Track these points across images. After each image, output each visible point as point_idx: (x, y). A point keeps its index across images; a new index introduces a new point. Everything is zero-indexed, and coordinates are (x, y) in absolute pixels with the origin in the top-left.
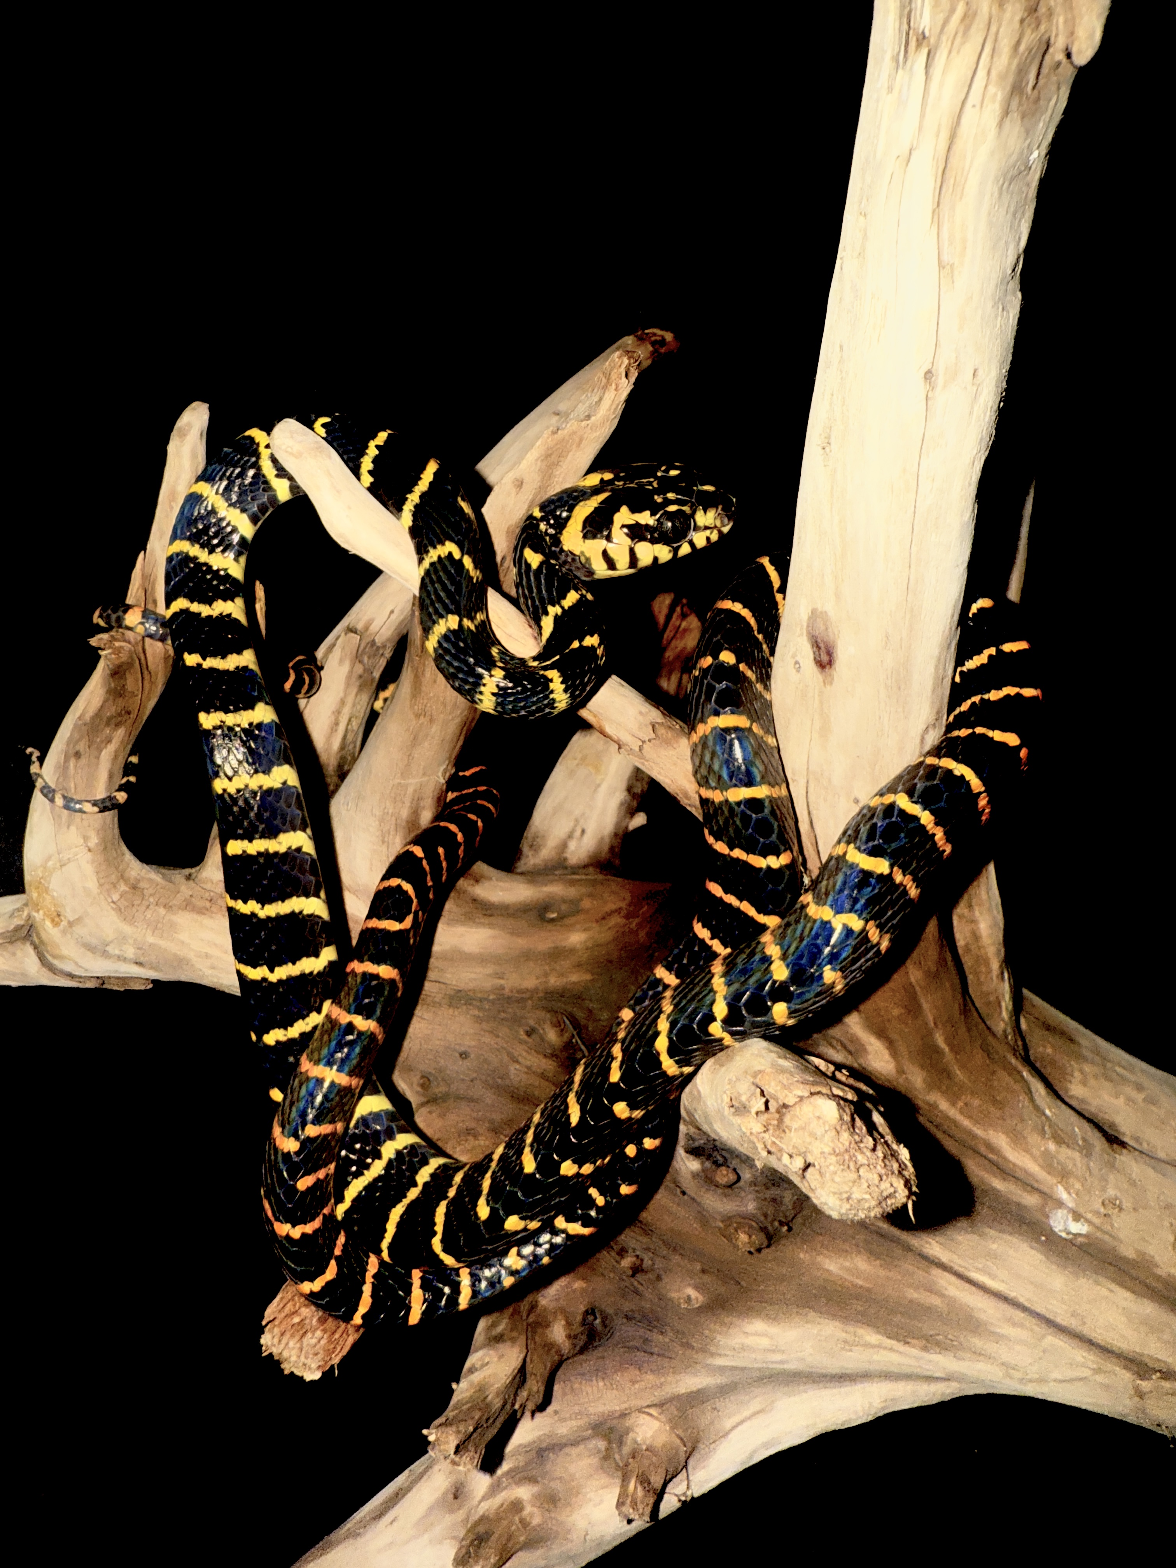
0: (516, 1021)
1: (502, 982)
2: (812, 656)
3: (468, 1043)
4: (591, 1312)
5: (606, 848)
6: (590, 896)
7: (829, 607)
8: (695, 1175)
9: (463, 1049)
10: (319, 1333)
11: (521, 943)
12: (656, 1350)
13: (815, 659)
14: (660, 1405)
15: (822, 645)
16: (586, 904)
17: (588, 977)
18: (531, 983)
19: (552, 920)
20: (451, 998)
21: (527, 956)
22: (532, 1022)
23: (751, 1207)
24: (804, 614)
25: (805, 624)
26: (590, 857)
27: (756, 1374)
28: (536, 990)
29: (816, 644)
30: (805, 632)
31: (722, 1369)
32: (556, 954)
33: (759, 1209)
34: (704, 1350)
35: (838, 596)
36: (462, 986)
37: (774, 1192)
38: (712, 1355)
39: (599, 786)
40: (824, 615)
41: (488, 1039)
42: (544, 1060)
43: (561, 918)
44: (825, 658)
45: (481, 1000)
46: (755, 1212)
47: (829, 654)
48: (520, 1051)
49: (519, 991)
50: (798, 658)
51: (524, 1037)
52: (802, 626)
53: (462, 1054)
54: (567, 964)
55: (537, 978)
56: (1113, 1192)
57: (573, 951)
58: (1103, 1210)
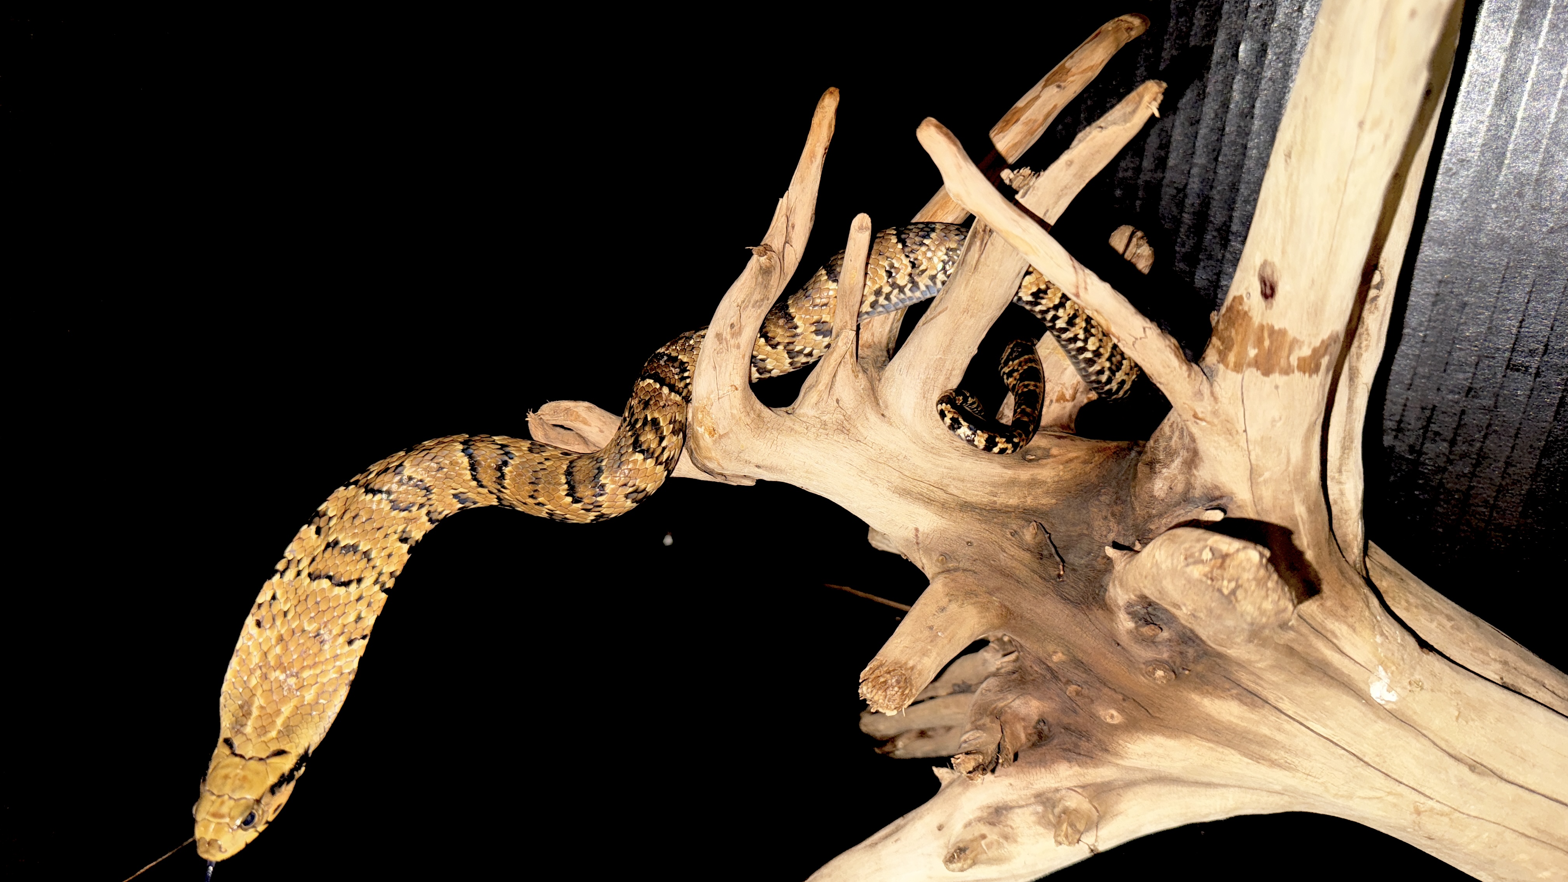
0: (1004, 525)
1: (995, 499)
2: (1259, 290)
3: (973, 536)
4: (1042, 720)
5: (1067, 415)
6: (1058, 446)
7: (1276, 259)
8: (1130, 632)
9: (969, 540)
10: (896, 689)
11: (1009, 473)
12: (1082, 752)
13: (1262, 291)
14: (1083, 787)
15: (1268, 284)
16: (1054, 451)
17: (1054, 501)
18: (1013, 501)
19: (1030, 461)
20: (961, 506)
21: (1013, 483)
22: (1015, 527)
23: (1165, 656)
24: (1258, 262)
25: (1257, 269)
26: (1054, 420)
27: (1149, 775)
28: (1017, 507)
29: (1263, 281)
30: (1257, 274)
31: (1127, 769)
32: (1033, 483)
33: (1171, 658)
34: (1116, 754)
35: (1284, 252)
36: (969, 499)
37: (1183, 648)
38: (1122, 758)
39: (1065, 369)
40: (1272, 265)
41: (986, 535)
42: (1023, 553)
43: (1037, 460)
44: (1268, 291)
45: (981, 509)
46: (1167, 659)
47: (1273, 289)
48: (1006, 545)
49: (1006, 506)
50: (1250, 290)
51: (1010, 536)
52: (1255, 270)
53: (968, 543)
54: (1039, 491)
55: (1019, 498)
56: (1417, 677)
57: (1045, 482)
58: (1409, 688)
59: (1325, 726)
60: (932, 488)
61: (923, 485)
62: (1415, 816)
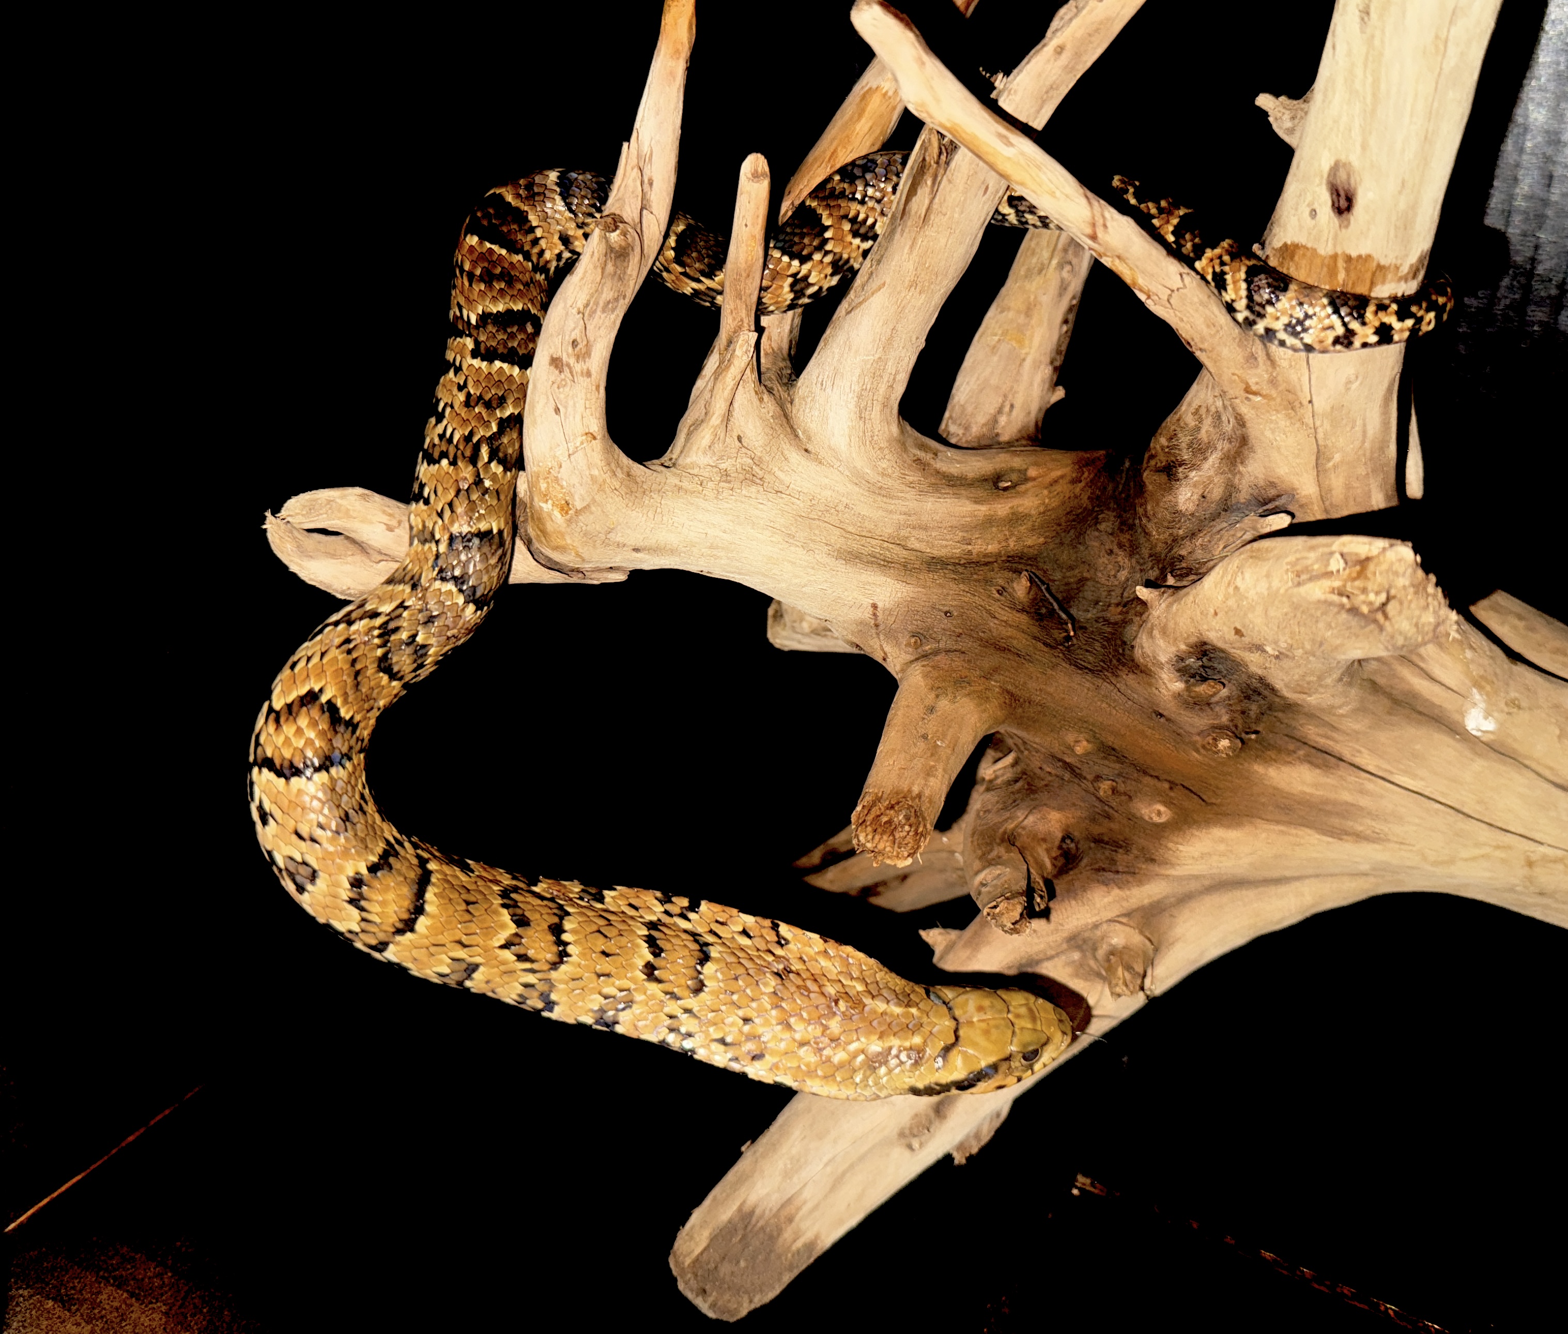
0: (987, 582)
1: (970, 547)
2: (1330, 203)
3: (950, 603)
4: (1067, 837)
5: (1032, 424)
6: (1036, 464)
7: (1355, 159)
8: (1178, 696)
9: (946, 609)
11: (983, 509)
12: (1120, 869)
13: (1333, 205)
14: (1128, 915)
15: (1342, 193)
16: (1032, 472)
17: (1042, 540)
18: (992, 548)
19: (1005, 489)
20: (929, 564)
21: (989, 522)
22: (1001, 582)
23: (1225, 719)
24: (1326, 165)
25: (1325, 176)
26: (1020, 431)
27: (1207, 883)
28: (999, 555)
29: (1335, 191)
30: (1324, 182)
31: (1180, 879)
32: (1015, 519)
33: (1232, 721)
34: (1166, 863)
35: (1364, 147)
36: (936, 553)
37: (1245, 704)
38: (1173, 865)
39: (1024, 360)
40: (1347, 166)
41: (968, 598)
42: (1018, 615)
43: (1014, 486)
44: (1343, 203)
45: (955, 564)
46: (1227, 723)
47: (1350, 200)
48: (995, 608)
49: (986, 556)
50: (1316, 206)
51: (997, 596)
52: (1322, 177)
53: (946, 613)
54: (1022, 528)
55: (999, 543)
56: (1513, 694)
57: (1027, 516)
58: (1506, 709)
59: (1414, 776)
60: (886, 545)
61: (874, 542)
62: (1527, 869)
